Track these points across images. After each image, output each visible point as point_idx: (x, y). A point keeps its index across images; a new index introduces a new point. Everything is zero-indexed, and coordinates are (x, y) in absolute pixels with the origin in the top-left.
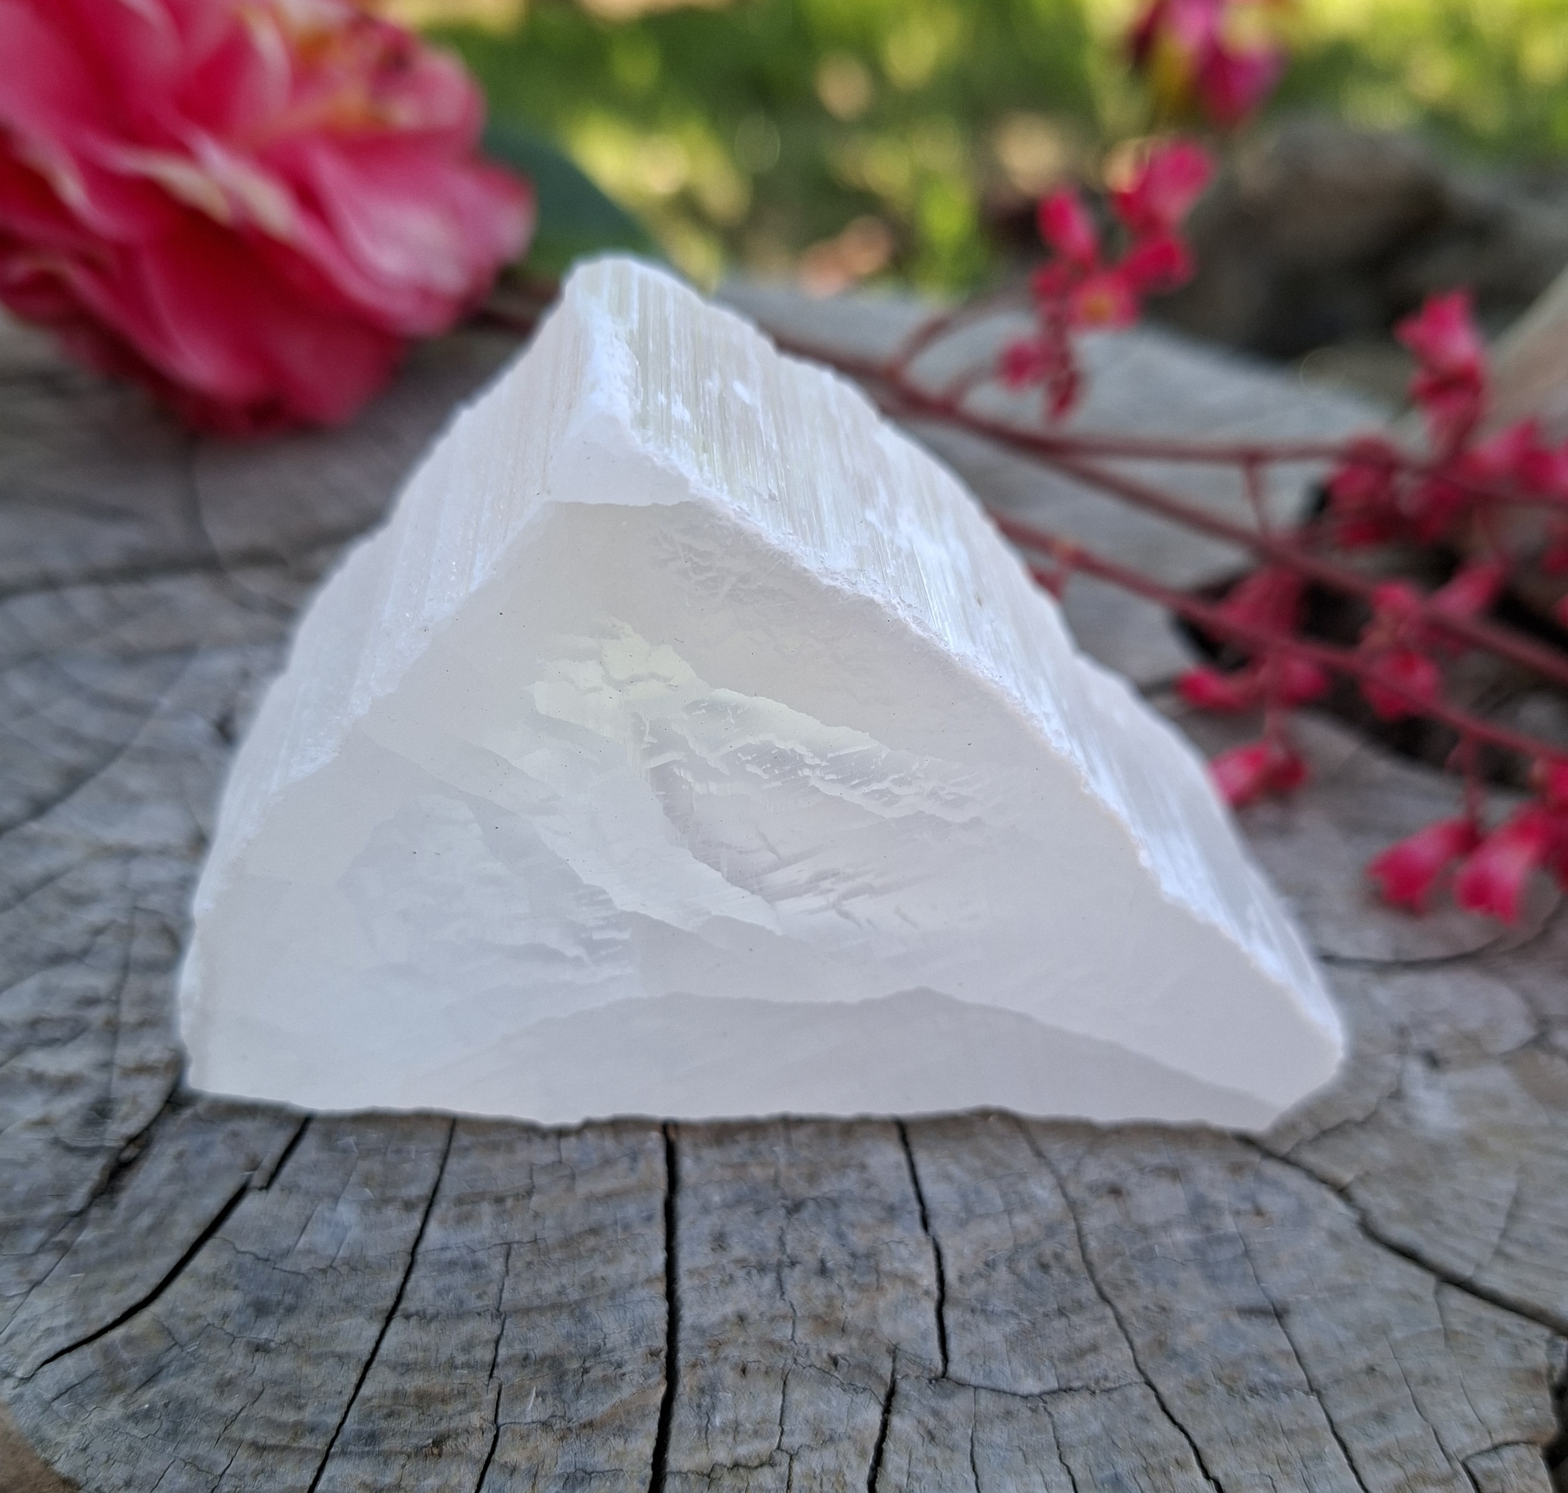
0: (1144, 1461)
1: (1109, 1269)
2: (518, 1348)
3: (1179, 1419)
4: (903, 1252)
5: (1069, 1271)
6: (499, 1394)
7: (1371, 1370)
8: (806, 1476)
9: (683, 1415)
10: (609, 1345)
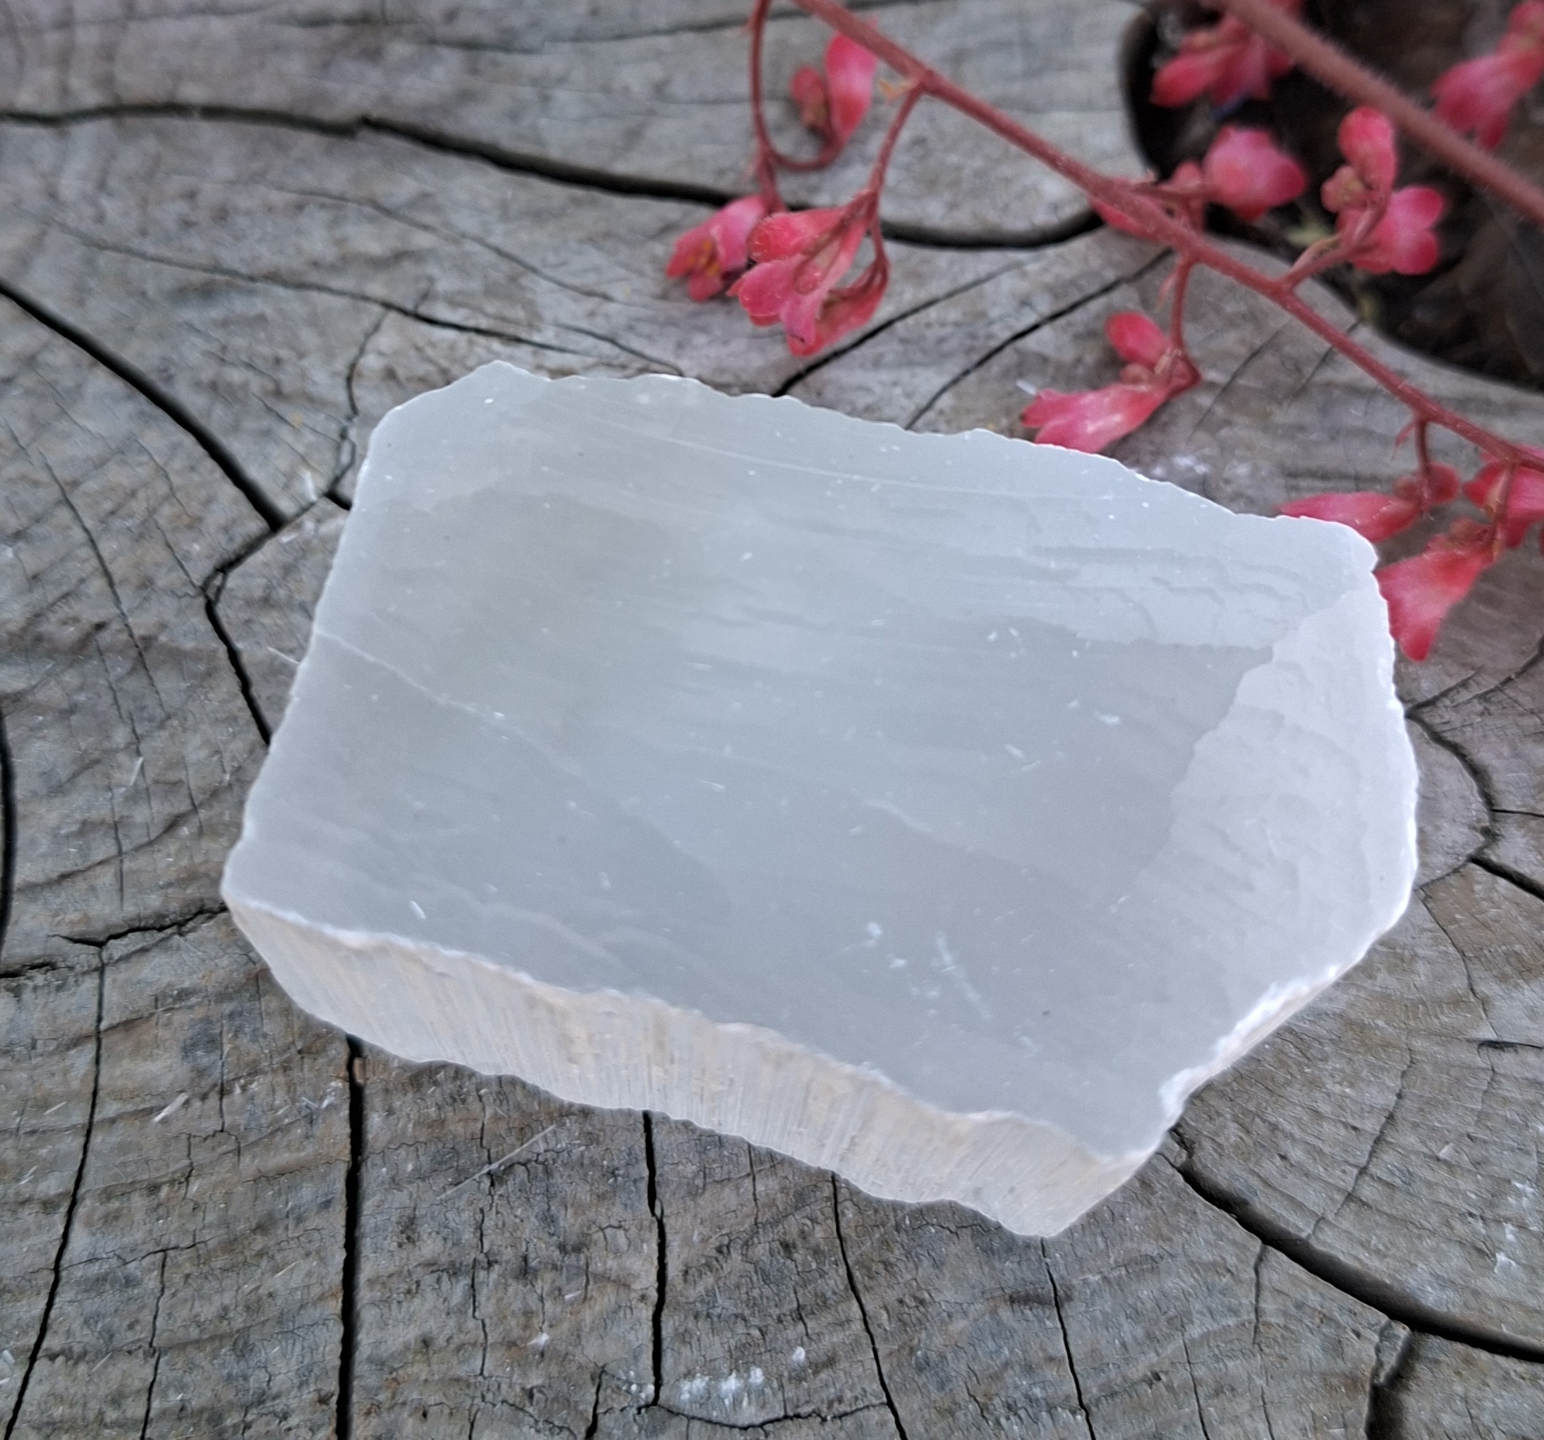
1: (864, 1247)
2: (173, 1398)
4: (621, 1239)
5: (817, 1252)
7: (1156, 1377)
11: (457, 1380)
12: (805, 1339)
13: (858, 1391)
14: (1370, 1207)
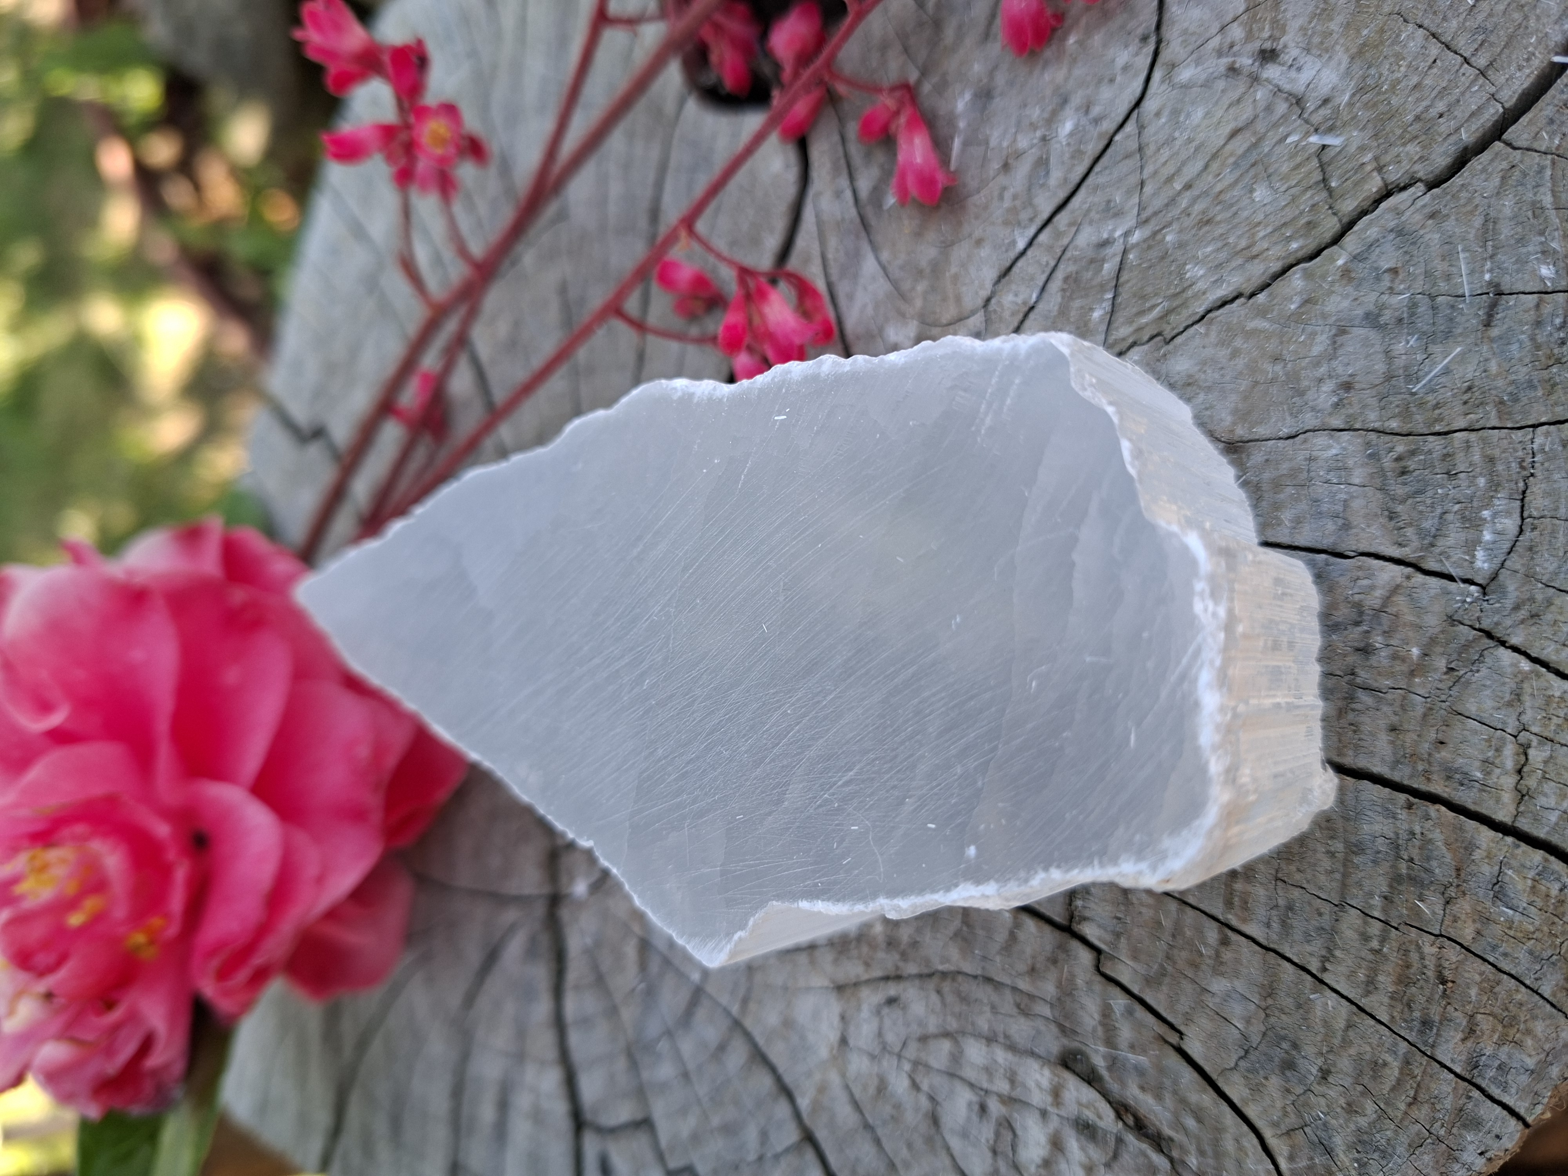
11: (1425, 715)
12: (1471, 474)
13: (1519, 446)
14: (1495, 60)
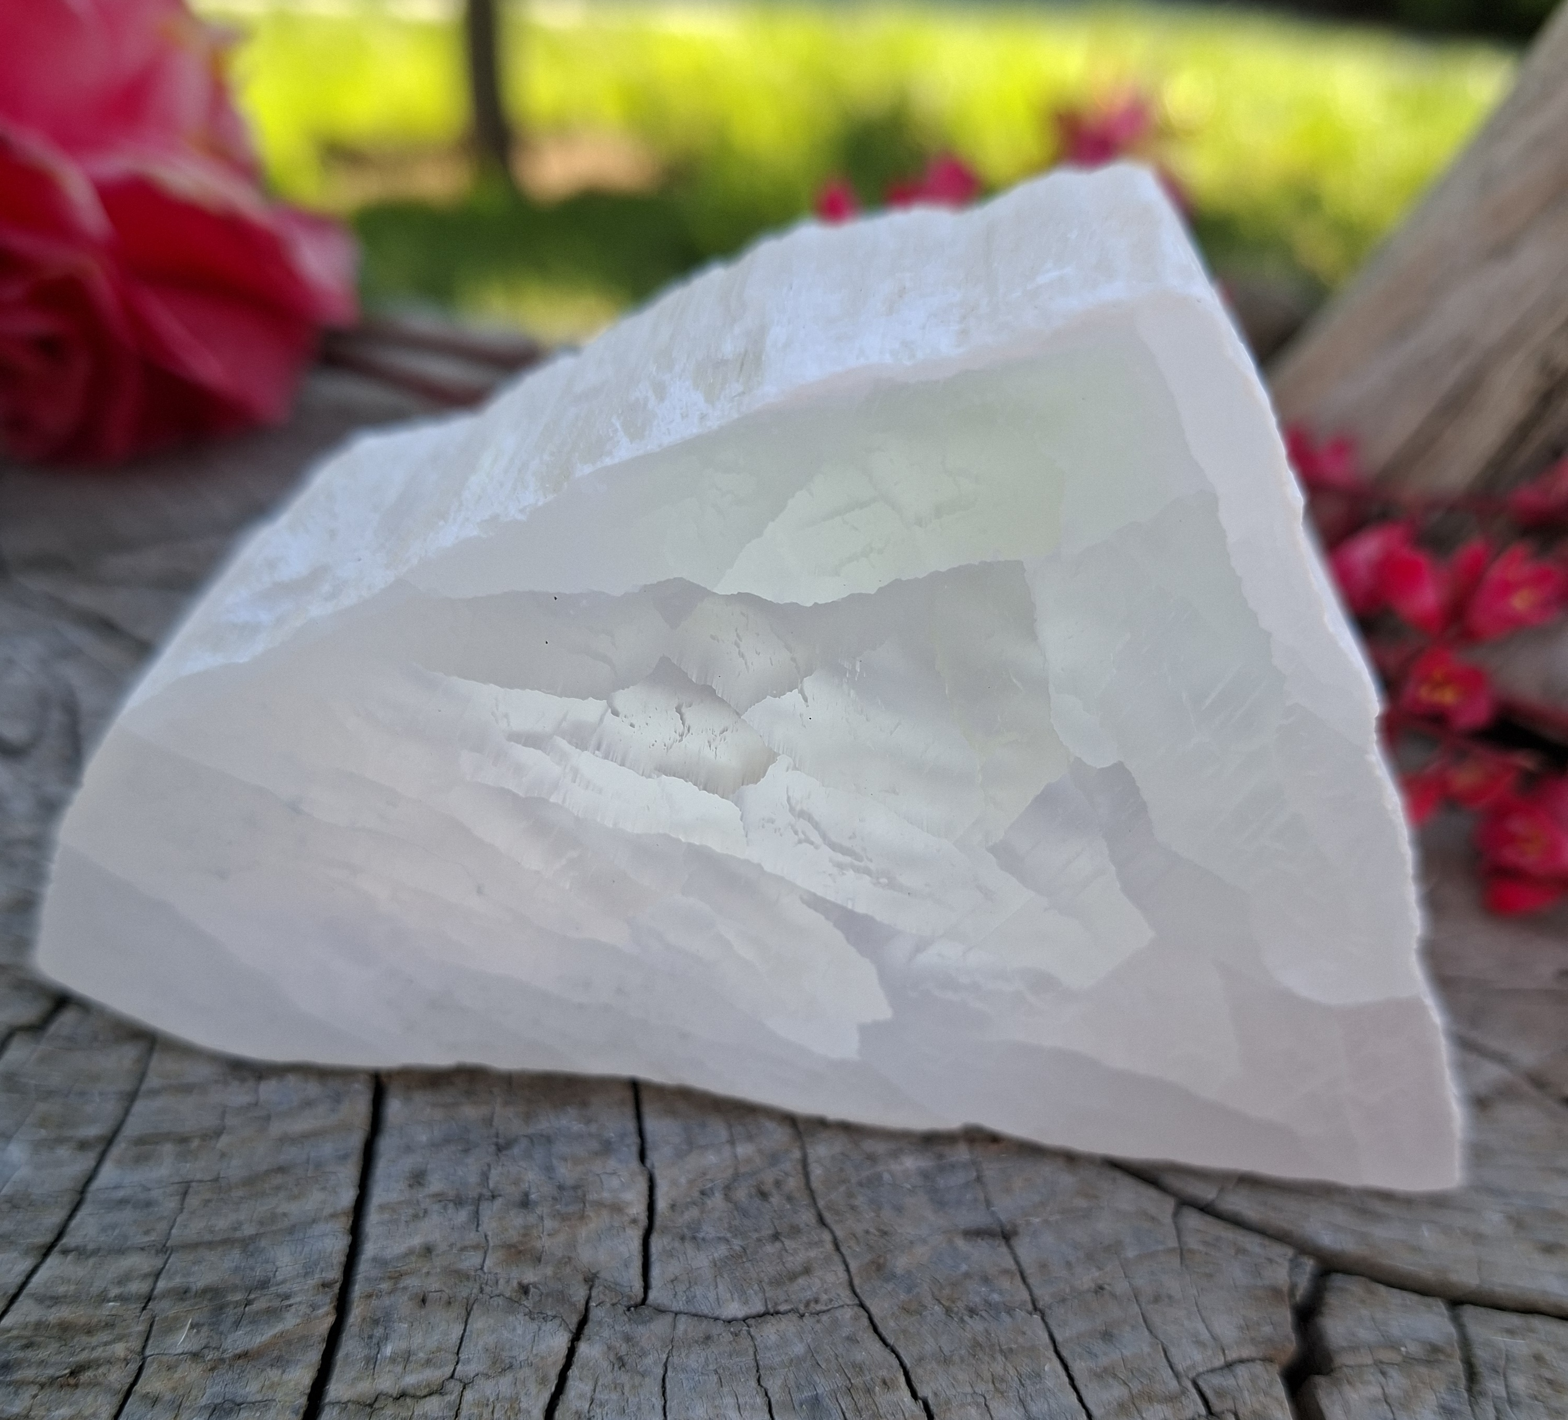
0: (848, 1382)
1: (833, 1196)
2: (177, 1281)
3: (891, 1341)
4: (615, 1182)
5: (790, 1199)
6: (151, 1326)
7: (1100, 1288)
8: (478, 1404)
9: (350, 1346)
10: (279, 1278)
